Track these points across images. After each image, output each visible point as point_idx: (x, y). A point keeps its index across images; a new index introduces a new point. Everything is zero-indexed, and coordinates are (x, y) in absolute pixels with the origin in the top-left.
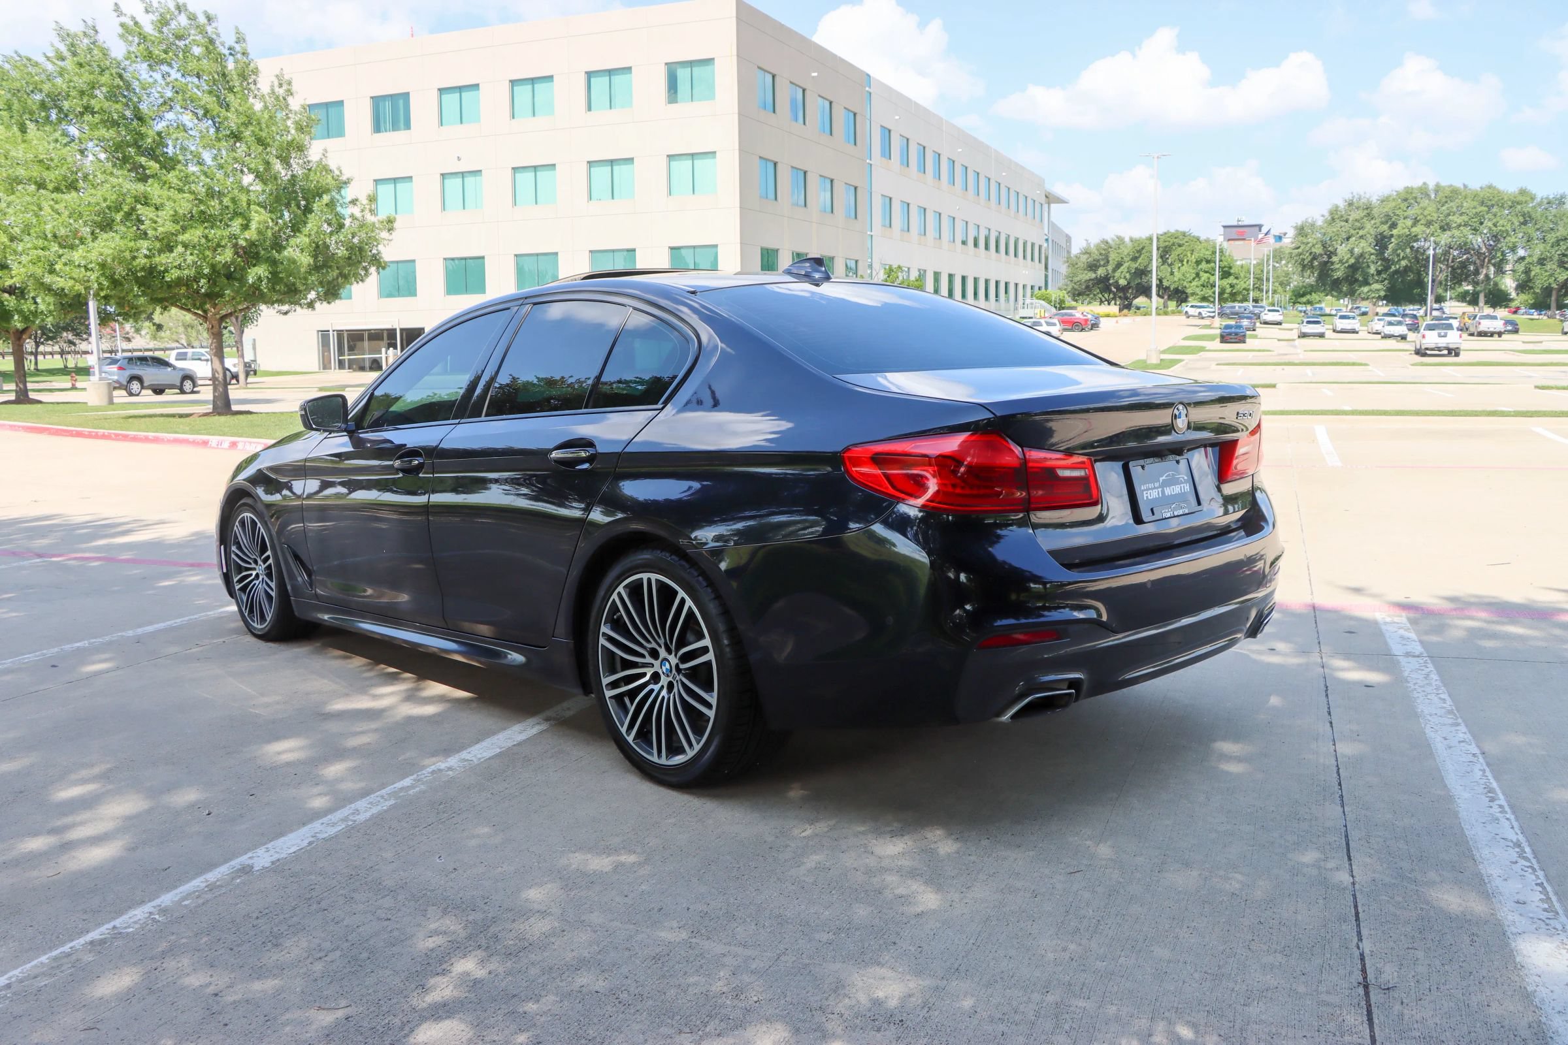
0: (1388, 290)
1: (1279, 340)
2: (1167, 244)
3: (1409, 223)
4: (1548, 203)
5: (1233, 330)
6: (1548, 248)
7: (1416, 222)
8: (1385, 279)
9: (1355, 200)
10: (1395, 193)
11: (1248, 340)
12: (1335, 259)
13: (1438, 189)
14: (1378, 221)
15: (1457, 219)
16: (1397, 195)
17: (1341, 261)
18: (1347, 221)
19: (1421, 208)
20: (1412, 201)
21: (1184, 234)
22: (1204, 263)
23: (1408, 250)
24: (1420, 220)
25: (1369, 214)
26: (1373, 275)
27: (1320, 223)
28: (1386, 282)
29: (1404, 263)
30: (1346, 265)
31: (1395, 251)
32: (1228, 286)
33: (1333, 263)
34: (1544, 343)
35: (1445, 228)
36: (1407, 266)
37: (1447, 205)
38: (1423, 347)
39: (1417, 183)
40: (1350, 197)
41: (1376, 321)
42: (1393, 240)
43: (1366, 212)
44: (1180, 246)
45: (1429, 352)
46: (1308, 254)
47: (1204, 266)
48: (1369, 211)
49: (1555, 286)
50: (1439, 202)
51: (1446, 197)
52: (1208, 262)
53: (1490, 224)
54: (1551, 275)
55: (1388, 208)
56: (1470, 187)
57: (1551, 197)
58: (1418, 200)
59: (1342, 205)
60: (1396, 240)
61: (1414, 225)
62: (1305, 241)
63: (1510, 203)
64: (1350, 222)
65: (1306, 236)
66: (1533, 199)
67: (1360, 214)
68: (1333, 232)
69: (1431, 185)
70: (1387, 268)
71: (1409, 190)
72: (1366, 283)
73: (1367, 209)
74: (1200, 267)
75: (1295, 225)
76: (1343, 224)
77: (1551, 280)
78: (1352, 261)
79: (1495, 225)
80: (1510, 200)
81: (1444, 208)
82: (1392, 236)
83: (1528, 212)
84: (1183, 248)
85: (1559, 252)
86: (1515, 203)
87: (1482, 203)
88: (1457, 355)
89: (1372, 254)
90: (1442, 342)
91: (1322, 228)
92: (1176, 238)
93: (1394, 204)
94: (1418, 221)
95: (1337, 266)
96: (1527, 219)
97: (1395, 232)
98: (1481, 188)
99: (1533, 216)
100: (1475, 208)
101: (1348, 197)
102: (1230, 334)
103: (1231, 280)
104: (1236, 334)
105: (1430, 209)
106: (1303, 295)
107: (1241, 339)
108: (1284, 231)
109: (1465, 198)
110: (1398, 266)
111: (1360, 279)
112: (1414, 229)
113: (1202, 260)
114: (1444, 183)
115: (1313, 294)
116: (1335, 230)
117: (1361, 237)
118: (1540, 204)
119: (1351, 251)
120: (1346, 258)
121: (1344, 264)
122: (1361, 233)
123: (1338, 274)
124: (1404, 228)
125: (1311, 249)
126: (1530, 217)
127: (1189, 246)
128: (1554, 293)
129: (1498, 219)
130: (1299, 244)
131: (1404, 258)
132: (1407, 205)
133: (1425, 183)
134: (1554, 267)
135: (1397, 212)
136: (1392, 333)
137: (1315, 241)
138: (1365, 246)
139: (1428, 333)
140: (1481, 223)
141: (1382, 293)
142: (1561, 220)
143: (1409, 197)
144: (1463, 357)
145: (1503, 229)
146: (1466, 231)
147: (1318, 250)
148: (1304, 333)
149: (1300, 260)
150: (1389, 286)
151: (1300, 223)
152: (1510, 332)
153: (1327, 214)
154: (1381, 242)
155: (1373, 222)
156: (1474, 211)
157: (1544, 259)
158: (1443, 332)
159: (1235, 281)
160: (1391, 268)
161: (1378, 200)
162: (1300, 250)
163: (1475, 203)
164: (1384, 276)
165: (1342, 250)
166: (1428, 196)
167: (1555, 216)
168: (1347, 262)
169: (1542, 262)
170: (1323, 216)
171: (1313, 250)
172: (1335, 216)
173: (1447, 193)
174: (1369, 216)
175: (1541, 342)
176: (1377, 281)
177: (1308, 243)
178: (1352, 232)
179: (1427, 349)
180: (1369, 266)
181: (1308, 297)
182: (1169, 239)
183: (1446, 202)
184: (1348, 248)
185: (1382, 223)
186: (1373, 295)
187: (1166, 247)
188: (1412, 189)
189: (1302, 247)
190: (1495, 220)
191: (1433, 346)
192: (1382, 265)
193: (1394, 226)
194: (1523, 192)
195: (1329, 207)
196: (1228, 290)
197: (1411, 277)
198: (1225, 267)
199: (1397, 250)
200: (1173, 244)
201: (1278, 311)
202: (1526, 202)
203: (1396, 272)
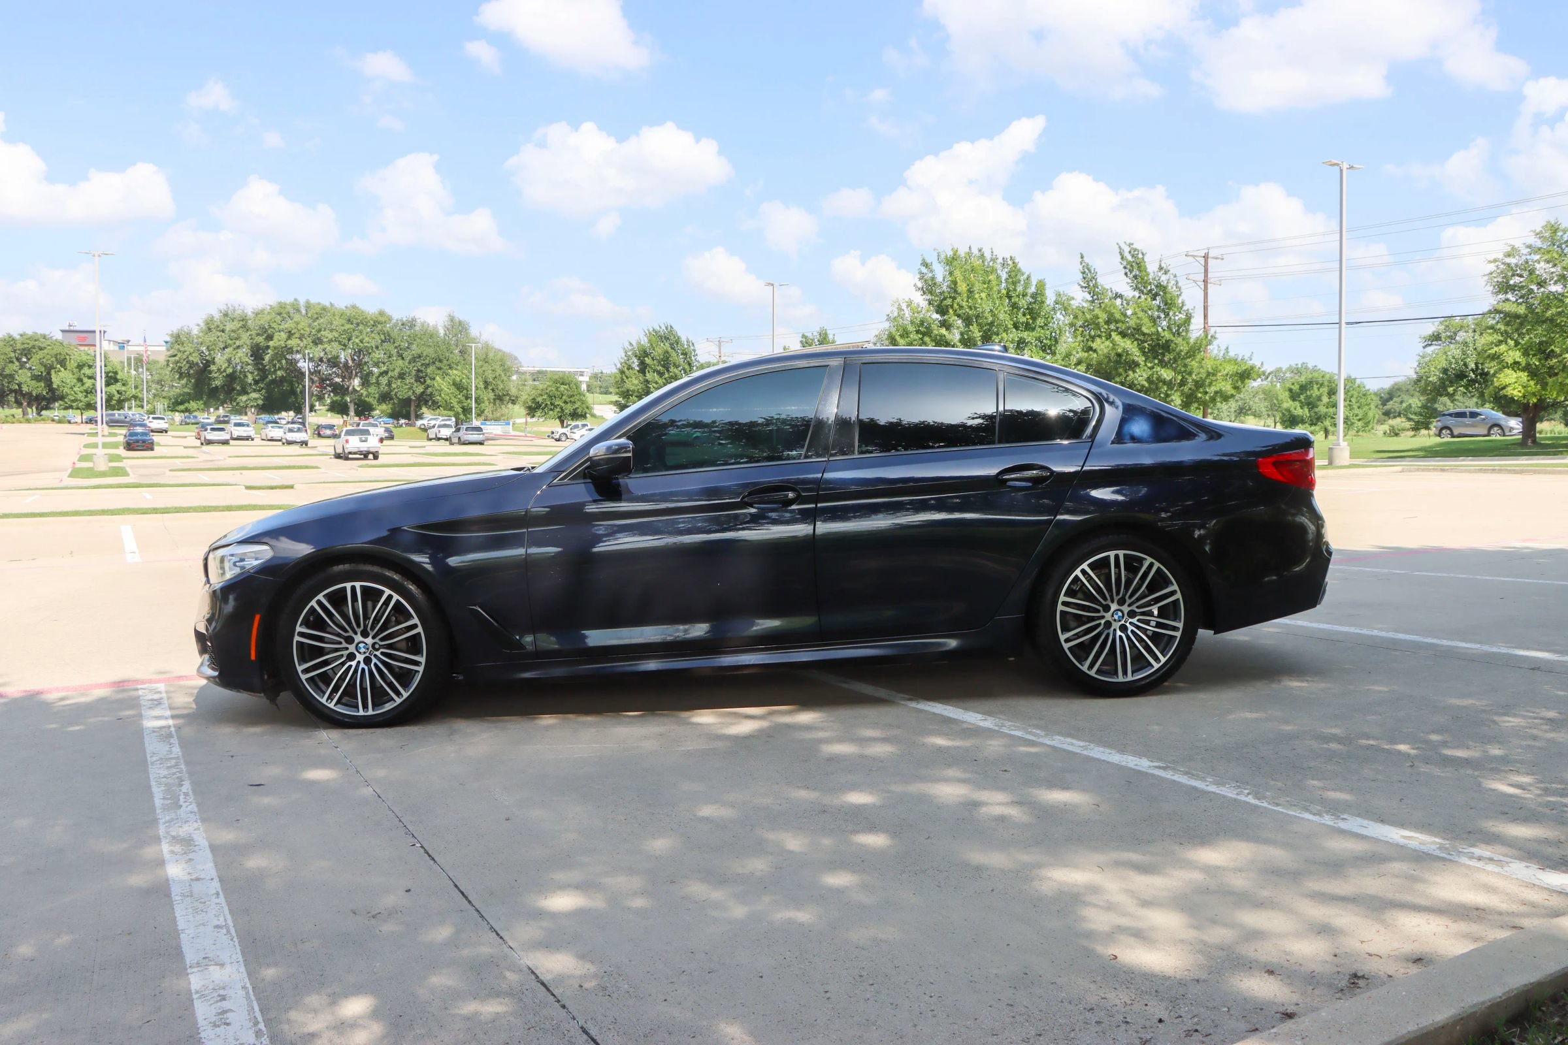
0: (266, 399)
1: (185, 447)
2: (26, 346)
3: (284, 336)
4: (403, 325)
5: (139, 437)
6: (406, 364)
7: (290, 335)
8: (262, 388)
9: (229, 312)
10: (269, 307)
11: (156, 448)
12: (213, 368)
13: (308, 306)
14: (254, 333)
15: (327, 335)
16: (271, 309)
17: (219, 370)
18: (223, 331)
19: (295, 322)
20: (285, 315)
21: (44, 337)
22: (86, 368)
23: (284, 362)
24: (295, 334)
25: (244, 326)
26: (250, 384)
27: (195, 331)
28: (264, 391)
29: (279, 373)
30: (224, 374)
31: (271, 361)
32: (116, 393)
33: (210, 372)
34: (427, 448)
35: (317, 342)
36: (283, 376)
37: (318, 321)
38: (346, 451)
39: (289, 299)
40: (225, 307)
41: (270, 428)
42: (269, 351)
43: (241, 323)
44: (41, 349)
45: (350, 456)
46: (185, 363)
47: (86, 370)
48: (244, 323)
49: (413, 398)
50: (311, 318)
51: (317, 313)
52: (90, 367)
53: (357, 341)
54: (410, 389)
55: (264, 321)
56: (336, 305)
57: (404, 319)
58: (292, 315)
59: (217, 316)
60: (273, 351)
61: (289, 338)
62: (182, 349)
63: (372, 322)
64: (227, 332)
65: (183, 344)
66: (390, 319)
67: (237, 325)
68: (211, 341)
69: (302, 302)
70: (263, 378)
71: (282, 306)
72: (244, 392)
73: (243, 320)
74: (83, 372)
75: (171, 333)
76: (219, 334)
77: (410, 393)
78: (230, 371)
79: (361, 341)
80: (372, 319)
81: (316, 324)
82: (268, 347)
83: (388, 332)
84: (45, 351)
85: (416, 368)
86: (376, 323)
87: (349, 321)
88: (376, 457)
89: (249, 365)
90: (364, 447)
91: (198, 337)
92: (36, 341)
93: (269, 318)
94: (293, 334)
95: (216, 375)
96: (388, 338)
97: (271, 343)
98: (346, 307)
99: (392, 335)
100: (343, 325)
101: (223, 308)
102: (137, 441)
103: (118, 386)
104: (144, 441)
105: (303, 324)
106: (182, 403)
107: (149, 446)
108: (126, 339)
109: (334, 315)
110: (274, 377)
111: (238, 388)
112: (289, 342)
113: (84, 365)
114: (313, 301)
115: (191, 402)
116: (212, 339)
117: (238, 347)
118: (395, 325)
119: (229, 361)
120: (223, 367)
121: (222, 373)
122: (238, 343)
123: (217, 383)
124: (279, 341)
125: (188, 357)
126: (389, 335)
127: (53, 349)
128: (413, 404)
129: (364, 336)
130: (176, 352)
131: (279, 369)
132: (281, 319)
133: (296, 300)
134: (412, 381)
135: (274, 325)
136: (294, 439)
137: (192, 351)
138: (243, 356)
139: (350, 438)
140: (349, 340)
141: (260, 402)
142: (415, 340)
143: (282, 312)
144: (382, 459)
145: (369, 345)
146: (335, 345)
147: (195, 358)
148: (208, 440)
149: (177, 368)
150: (266, 395)
151: (175, 331)
152: (387, 438)
153: (202, 325)
154: (257, 353)
155: (249, 333)
156: (343, 328)
157: (404, 374)
158: (363, 437)
159: (124, 388)
160: (267, 377)
161: (254, 313)
162: (177, 358)
163: (344, 322)
164: (262, 386)
165: (220, 359)
166: (298, 311)
167: (409, 336)
168: (225, 371)
169: (402, 376)
170: (198, 325)
171: (191, 358)
172: (210, 326)
173: (318, 310)
174: (245, 327)
175: (424, 447)
176: (255, 391)
177: (185, 351)
178: (230, 342)
179: (350, 453)
180: (246, 376)
181: (187, 405)
182: (28, 341)
183: (317, 318)
184: (225, 357)
185: (258, 335)
186: (252, 404)
187: (24, 349)
188: (285, 304)
189: (179, 355)
190: (361, 337)
191: (356, 450)
192: (258, 375)
193: (270, 338)
194: (382, 313)
195: (204, 317)
196: (117, 396)
197: (286, 387)
198: (109, 372)
199: (273, 360)
200: (34, 347)
201: (163, 419)
202: (385, 322)
203: (273, 381)
